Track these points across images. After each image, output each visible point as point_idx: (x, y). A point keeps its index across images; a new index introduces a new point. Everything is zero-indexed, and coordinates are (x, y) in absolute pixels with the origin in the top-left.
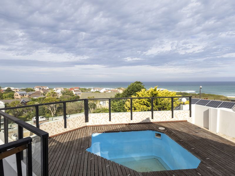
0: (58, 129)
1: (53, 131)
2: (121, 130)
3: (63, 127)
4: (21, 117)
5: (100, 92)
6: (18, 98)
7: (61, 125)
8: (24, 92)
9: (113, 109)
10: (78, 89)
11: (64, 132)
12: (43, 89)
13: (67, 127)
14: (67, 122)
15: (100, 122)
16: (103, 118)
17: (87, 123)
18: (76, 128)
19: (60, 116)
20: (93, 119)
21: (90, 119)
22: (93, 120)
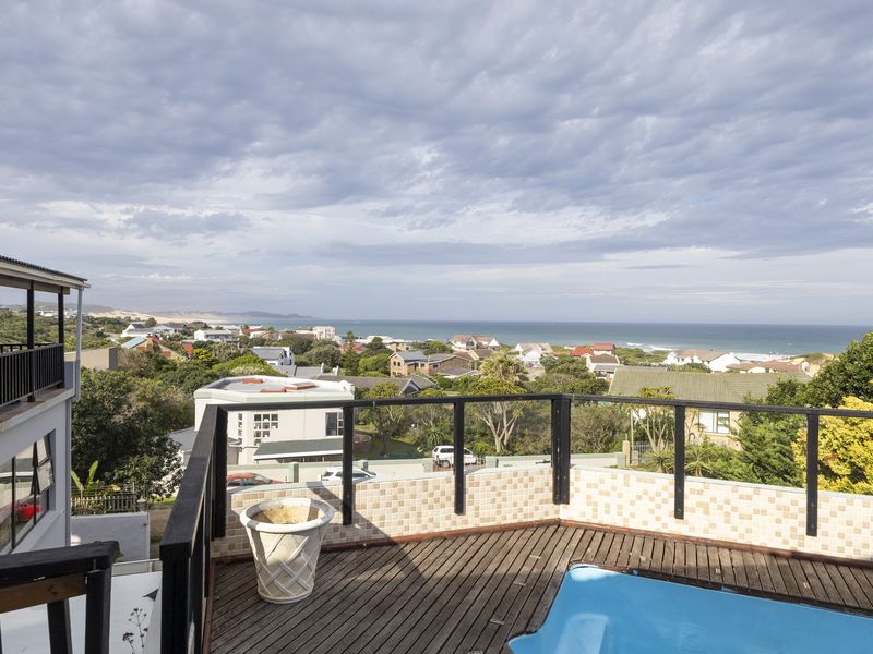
0: (427, 514)
1: (407, 516)
2: (729, 580)
3: (451, 507)
4: (400, 439)
5: (709, 371)
6: (400, 376)
7: (443, 499)
8: (419, 355)
9: (748, 454)
10: (609, 353)
11: (453, 528)
12: (478, 347)
13: (469, 509)
14: (469, 490)
15: (626, 514)
16: (639, 498)
17: (562, 505)
18: (508, 522)
19: (526, 454)
20: (592, 492)
21: (577, 490)
22: (589, 497)
